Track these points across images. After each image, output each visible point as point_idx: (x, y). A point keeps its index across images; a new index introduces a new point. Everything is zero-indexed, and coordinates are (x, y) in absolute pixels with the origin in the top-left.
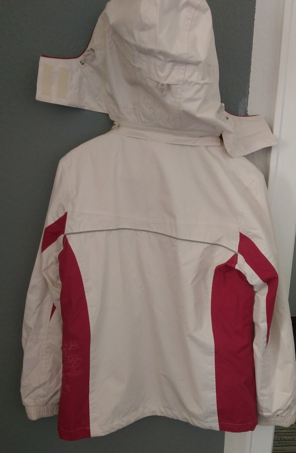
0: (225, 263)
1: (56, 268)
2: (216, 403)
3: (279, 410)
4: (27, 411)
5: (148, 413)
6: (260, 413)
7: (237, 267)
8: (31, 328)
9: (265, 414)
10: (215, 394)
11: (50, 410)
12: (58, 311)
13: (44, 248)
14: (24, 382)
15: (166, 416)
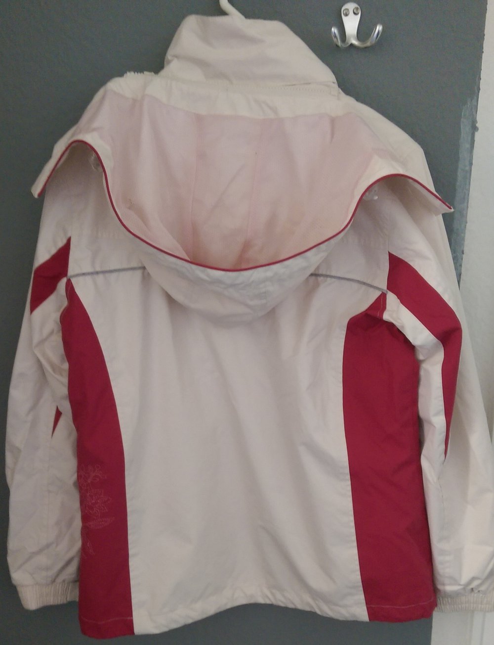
0: (364, 312)
1: (57, 340)
2: (358, 567)
3: (473, 579)
4: (20, 595)
5: (241, 600)
6: (440, 587)
7: (386, 316)
8: (19, 450)
9: (449, 589)
10: (355, 551)
11: (60, 593)
12: (67, 419)
13: (34, 305)
14: (13, 544)
15: (274, 602)
